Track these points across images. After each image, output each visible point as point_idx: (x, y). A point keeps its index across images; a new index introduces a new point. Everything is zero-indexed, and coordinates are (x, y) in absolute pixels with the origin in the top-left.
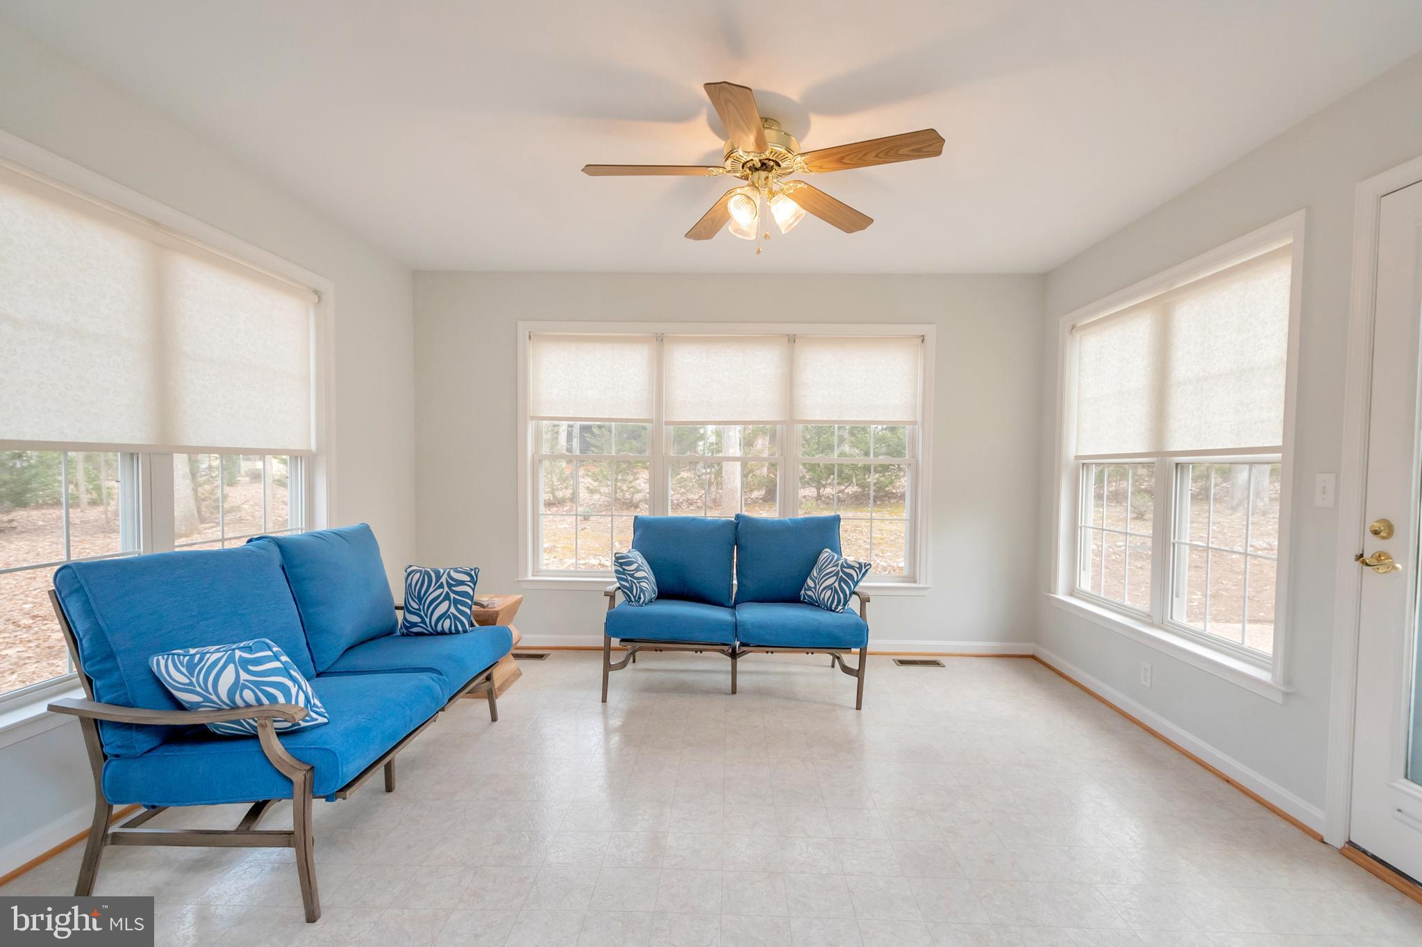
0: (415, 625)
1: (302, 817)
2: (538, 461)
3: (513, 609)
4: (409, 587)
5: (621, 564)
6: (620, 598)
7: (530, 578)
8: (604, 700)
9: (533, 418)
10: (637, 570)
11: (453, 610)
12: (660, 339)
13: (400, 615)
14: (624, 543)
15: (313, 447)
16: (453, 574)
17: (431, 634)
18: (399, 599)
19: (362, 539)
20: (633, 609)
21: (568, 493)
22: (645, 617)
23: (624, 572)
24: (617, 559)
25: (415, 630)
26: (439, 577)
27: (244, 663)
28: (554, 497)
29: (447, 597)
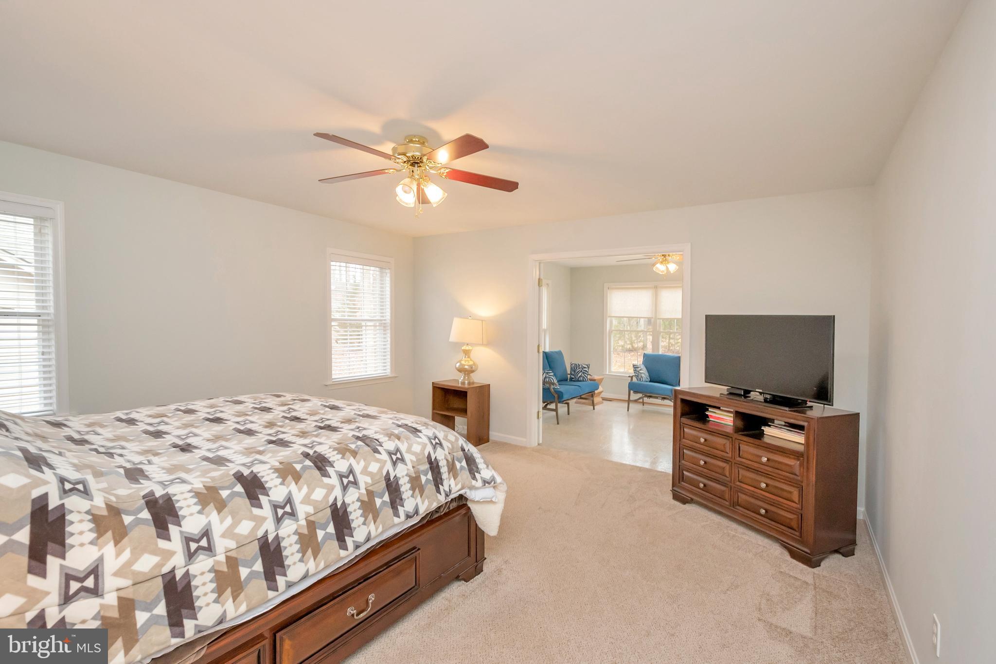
0: (573, 378)
1: (556, 406)
2: (611, 332)
3: (601, 380)
4: (571, 368)
5: (635, 368)
6: (635, 379)
7: (607, 373)
8: (628, 410)
9: (609, 317)
10: (640, 370)
11: (583, 375)
12: (656, 287)
13: (569, 376)
14: (639, 361)
15: (546, 328)
16: (583, 365)
17: (577, 381)
18: (569, 372)
19: (560, 353)
20: (639, 382)
21: (640, 345)
22: (642, 384)
23: (636, 370)
24: (633, 366)
25: (573, 380)
26: (579, 366)
27: (547, 373)
28: (632, 346)
29: (581, 371)
